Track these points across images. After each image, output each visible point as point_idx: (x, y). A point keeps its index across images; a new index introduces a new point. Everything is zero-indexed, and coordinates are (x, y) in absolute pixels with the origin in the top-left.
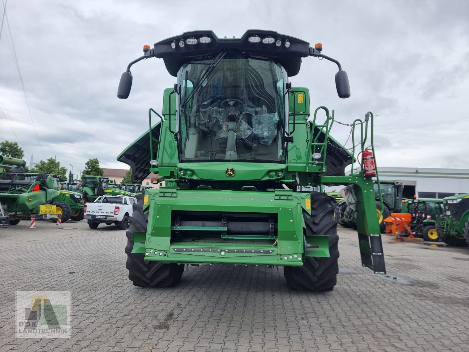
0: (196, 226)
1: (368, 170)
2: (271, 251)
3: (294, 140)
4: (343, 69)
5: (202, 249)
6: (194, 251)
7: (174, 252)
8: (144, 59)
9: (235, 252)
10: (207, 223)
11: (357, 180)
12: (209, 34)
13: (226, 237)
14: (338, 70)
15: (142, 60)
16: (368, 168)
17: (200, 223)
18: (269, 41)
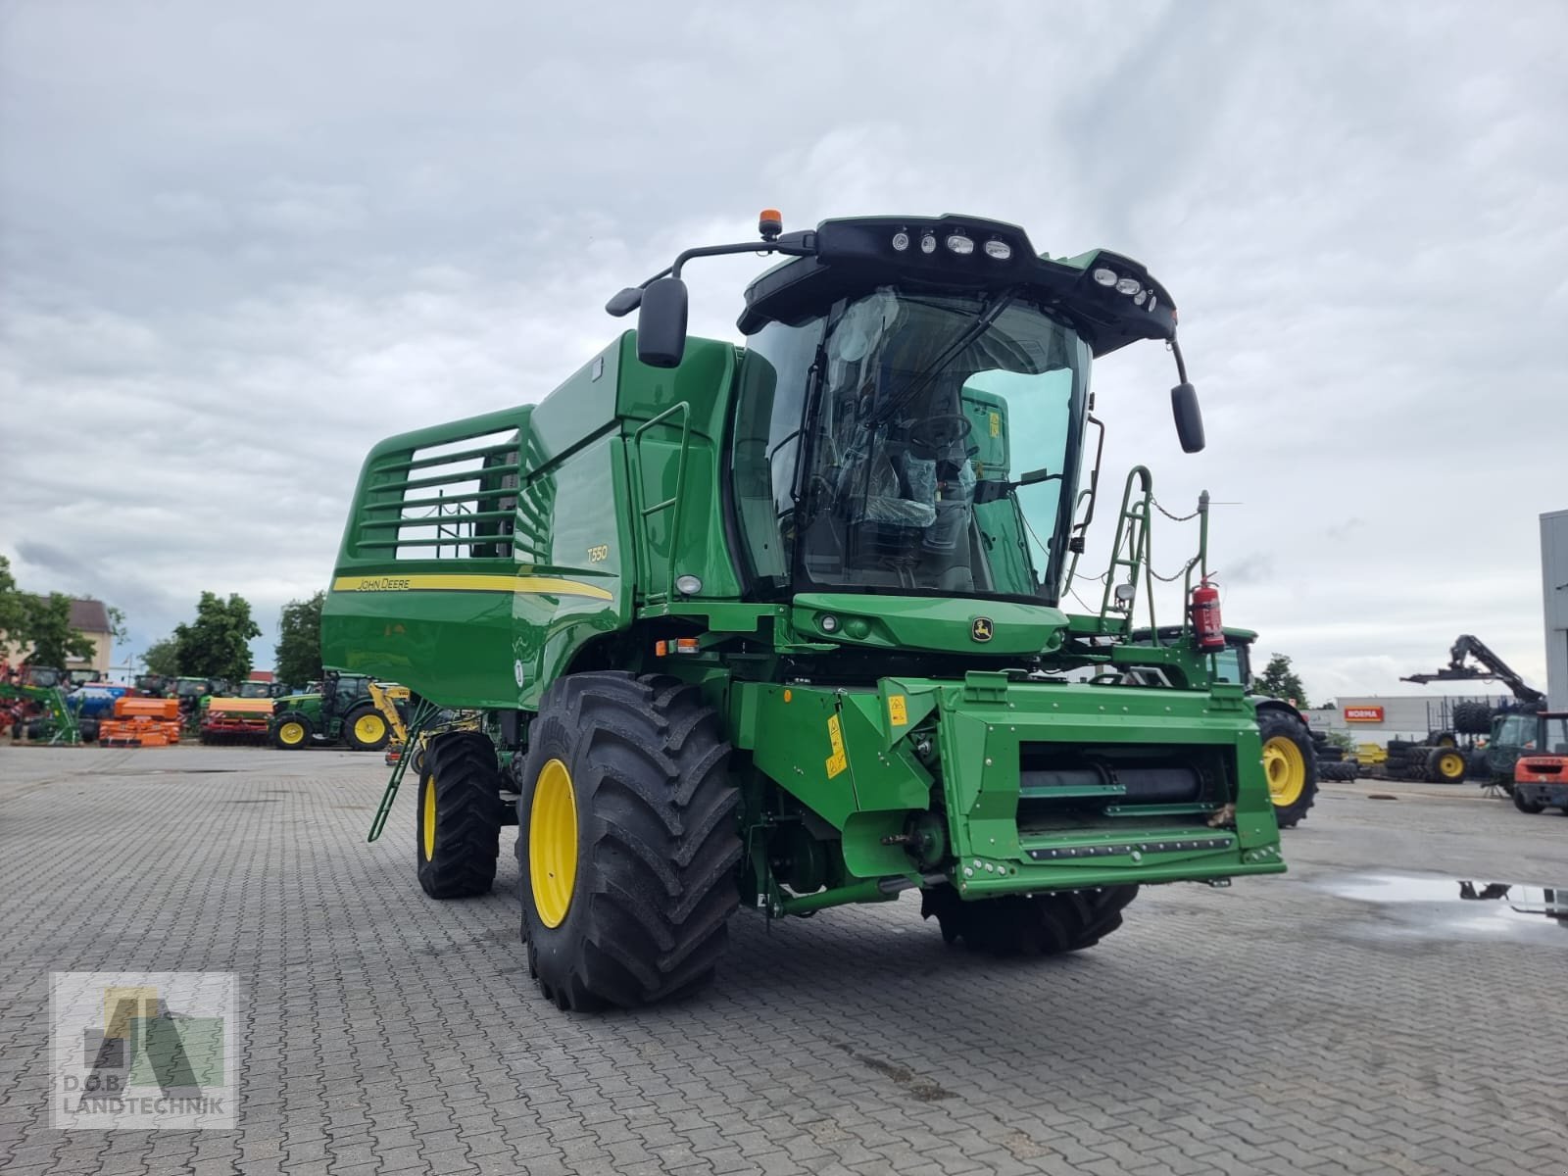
0: (1061, 783)
1: (1212, 634)
2: (1227, 842)
3: (1085, 548)
4: (1190, 380)
5: (1093, 847)
6: (1076, 856)
7: (1033, 862)
8: (760, 253)
9: (1161, 851)
10: (1066, 776)
11: (1179, 656)
12: (1014, 237)
13: (1118, 811)
14: (1177, 383)
15: (754, 253)
16: (1212, 628)
17: (1050, 776)
18: (1129, 287)
